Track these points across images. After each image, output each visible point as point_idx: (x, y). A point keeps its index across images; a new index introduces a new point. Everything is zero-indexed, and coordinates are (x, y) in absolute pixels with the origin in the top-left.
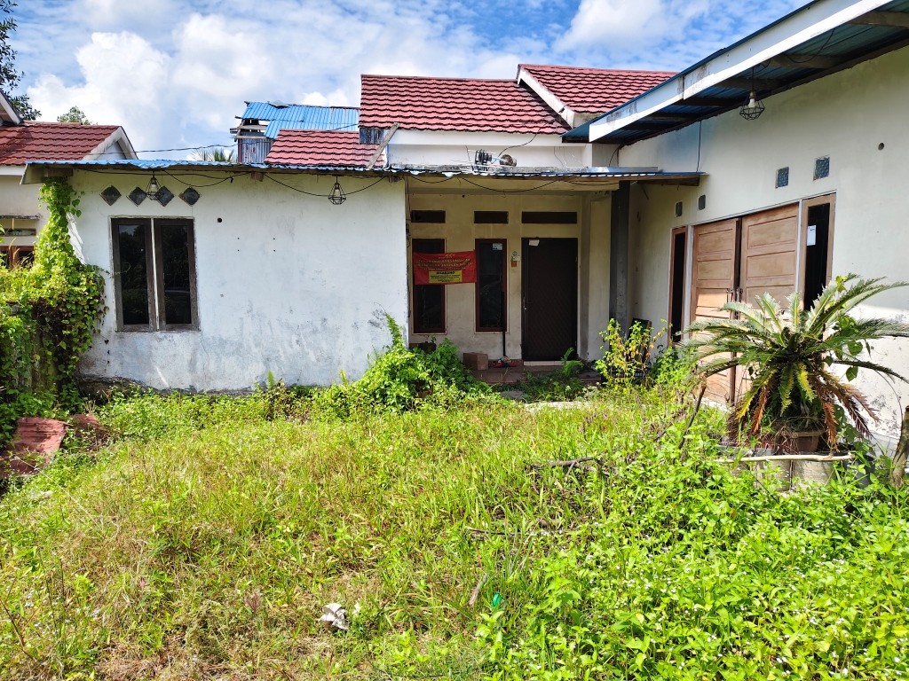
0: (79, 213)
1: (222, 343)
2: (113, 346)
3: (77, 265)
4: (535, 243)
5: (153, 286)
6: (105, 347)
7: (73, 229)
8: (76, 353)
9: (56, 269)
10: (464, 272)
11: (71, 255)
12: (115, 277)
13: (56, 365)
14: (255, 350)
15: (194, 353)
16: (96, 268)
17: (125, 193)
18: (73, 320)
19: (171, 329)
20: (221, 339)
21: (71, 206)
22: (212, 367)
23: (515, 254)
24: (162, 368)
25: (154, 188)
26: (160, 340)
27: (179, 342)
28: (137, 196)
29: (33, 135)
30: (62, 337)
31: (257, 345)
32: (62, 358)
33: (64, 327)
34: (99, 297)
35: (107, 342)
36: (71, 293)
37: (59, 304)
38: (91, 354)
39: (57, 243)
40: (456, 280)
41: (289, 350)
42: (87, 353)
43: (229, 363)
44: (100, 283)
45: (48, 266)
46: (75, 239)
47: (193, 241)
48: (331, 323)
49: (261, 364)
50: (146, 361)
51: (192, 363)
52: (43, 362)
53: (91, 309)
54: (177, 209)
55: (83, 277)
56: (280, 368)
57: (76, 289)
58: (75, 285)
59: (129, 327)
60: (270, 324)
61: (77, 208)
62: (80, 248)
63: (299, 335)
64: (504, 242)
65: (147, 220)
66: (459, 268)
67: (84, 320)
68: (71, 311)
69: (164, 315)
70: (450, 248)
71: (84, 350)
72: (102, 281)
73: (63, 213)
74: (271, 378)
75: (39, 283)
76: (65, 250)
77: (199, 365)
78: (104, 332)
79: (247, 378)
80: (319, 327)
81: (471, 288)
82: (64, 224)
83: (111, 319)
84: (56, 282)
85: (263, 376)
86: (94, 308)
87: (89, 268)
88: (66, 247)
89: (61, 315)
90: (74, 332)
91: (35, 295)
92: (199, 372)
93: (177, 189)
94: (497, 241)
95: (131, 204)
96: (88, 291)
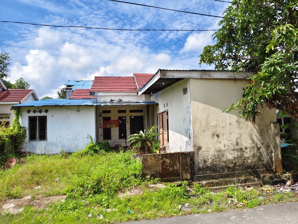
0: (22, 116)
1: (52, 143)
2: (28, 145)
3: (21, 127)
4: (133, 117)
5: (37, 131)
6: (26, 145)
7: (20, 119)
8: (19, 146)
9: (16, 128)
10: (115, 125)
11: (19, 125)
12: (29, 129)
13: (14, 149)
14: (60, 144)
15: (46, 146)
16: (25, 127)
17: (32, 111)
18: (19, 139)
19: (40, 140)
20: (52, 142)
21: (20, 114)
22: (50, 149)
23: (128, 120)
24: (38, 149)
25: (38, 110)
26: (38, 143)
27: (42, 143)
28: (34, 112)
29: (10, 93)
30: (16, 143)
31: (60, 143)
32: (16, 147)
33: (17, 140)
34: (25, 134)
35: (26, 144)
36: (19, 133)
37: (16, 135)
38: (23, 146)
39: (16, 122)
40: (114, 126)
41: (68, 144)
42: (21, 146)
43: (54, 148)
44: (25, 131)
45: (14, 127)
46: (20, 122)
47: (47, 121)
48: (78, 138)
49: (61, 148)
50: (35, 148)
51: (45, 148)
52: (12, 148)
53: (23, 136)
54: (43, 114)
55: (22, 130)
56: (65, 148)
57: (20, 132)
58: (20, 131)
59: (31, 140)
60: (63, 138)
61: (21, 115)
62: (21, 123)
63: (70, 141)
64: (125, 117)
65: (37, 116)
66: (115, 124)
67: (21, 139)
68: (19, 137)
69: (39, 137)
70: (112, 119)
71: (21, 145)
72: (26, 130)
73: (18, 116)
74: (63, 150)
75: (12, 131)
76: (18, 124)
77: (47, 148)
78: (26, 141)
79: (57, 151)
80: (75, 139)
81: (117, 128)
82: (18, 118)
83: (27, 138)
84: (16, 131)
85: (61, 150)
86: (24, 136)
87: (23, 127)
88: (18, 123)
89: (16, 138)
90: (19, 141)
91: (11, 134)
92: (47, 150)
93: (43, 110)
94: (124, 117)
95: (33, 113)
96: (23, 132)
